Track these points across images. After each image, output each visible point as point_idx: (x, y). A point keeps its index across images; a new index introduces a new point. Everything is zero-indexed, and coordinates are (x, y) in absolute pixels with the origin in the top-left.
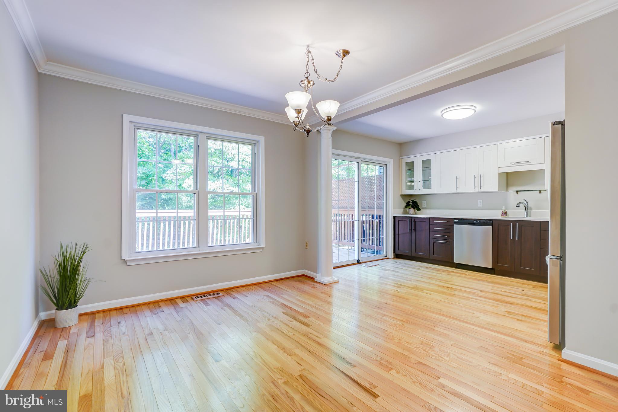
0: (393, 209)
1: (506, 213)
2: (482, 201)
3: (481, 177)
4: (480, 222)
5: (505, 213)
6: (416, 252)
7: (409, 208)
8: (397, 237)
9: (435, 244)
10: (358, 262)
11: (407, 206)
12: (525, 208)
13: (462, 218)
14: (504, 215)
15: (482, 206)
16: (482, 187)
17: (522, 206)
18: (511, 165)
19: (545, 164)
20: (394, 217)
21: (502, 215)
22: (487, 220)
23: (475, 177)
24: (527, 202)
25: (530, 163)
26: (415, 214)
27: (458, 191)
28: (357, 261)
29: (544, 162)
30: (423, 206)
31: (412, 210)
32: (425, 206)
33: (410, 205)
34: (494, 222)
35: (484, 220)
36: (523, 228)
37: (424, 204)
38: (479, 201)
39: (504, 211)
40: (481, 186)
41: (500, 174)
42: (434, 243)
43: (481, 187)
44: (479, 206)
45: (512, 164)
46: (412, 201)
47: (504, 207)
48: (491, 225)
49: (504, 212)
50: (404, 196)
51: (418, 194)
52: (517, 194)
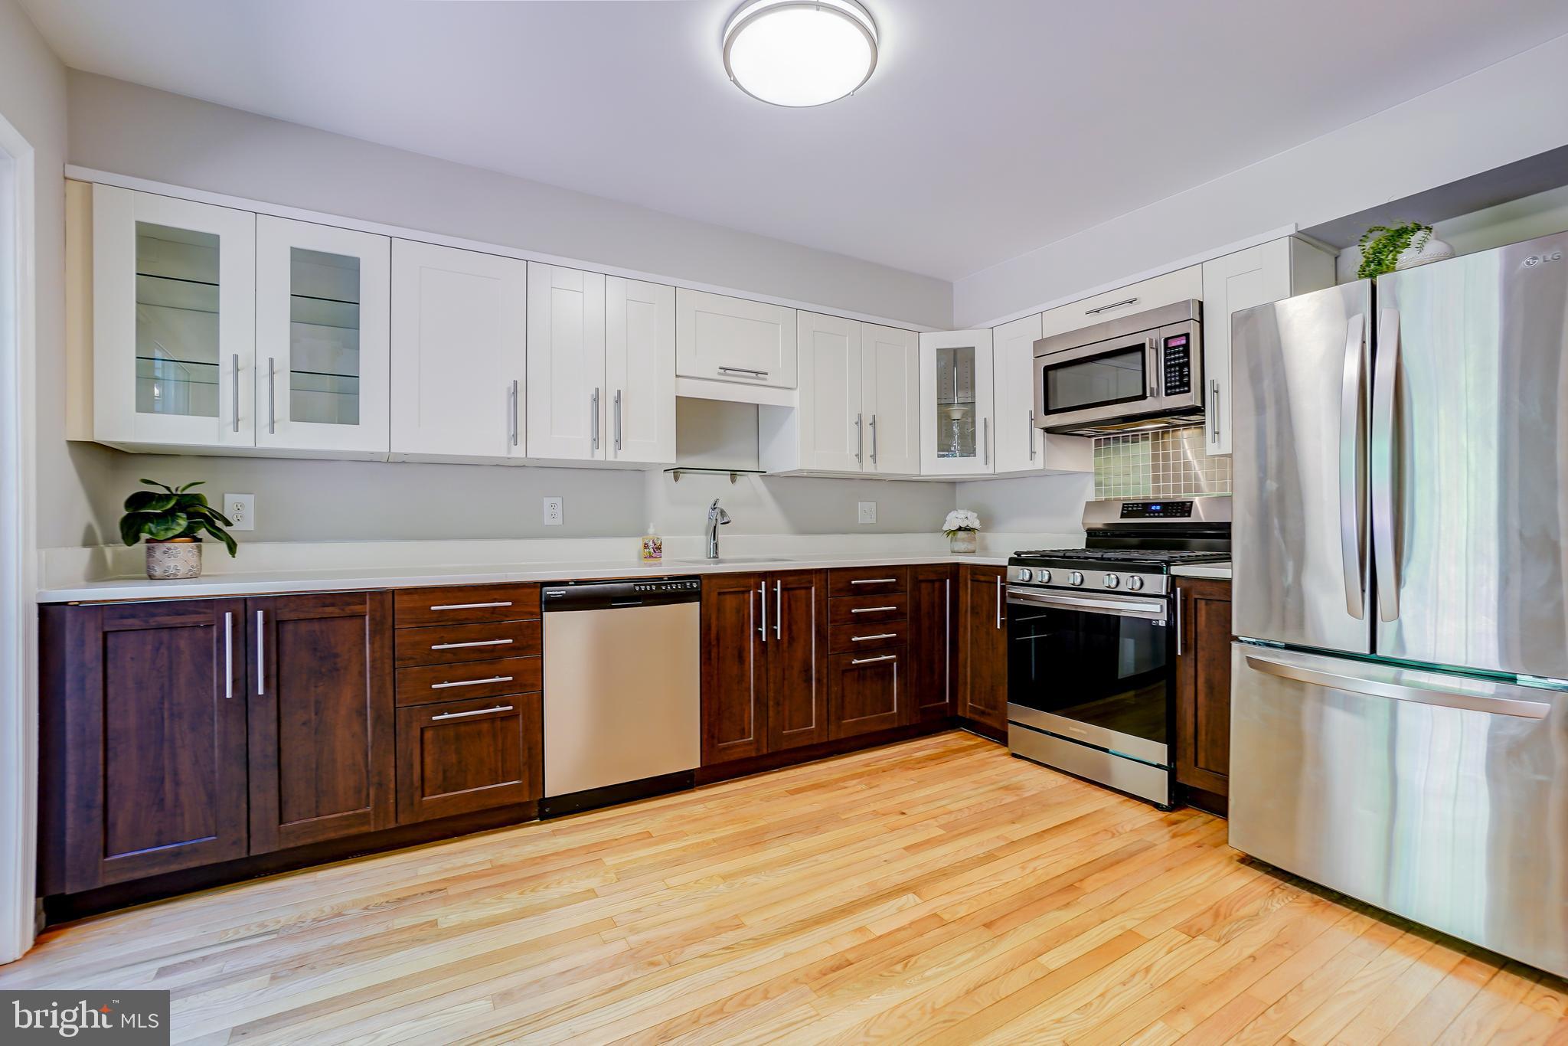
0: (38, 546)
1: (660, 548)
2: (558, 501)
3: (615, 401)
4: (659, 587)
9: (429, 734)
12: (715, 527)
13: (568, 581)
15: (558, 521)
16: (618, 445)
18: (716, 373)
20: (42, 607)
23: (594, 399)
24: (716, 508)
27: (518, 452)
29: (795, 386)
32: (248, 525)
34: (704, 582)
38: (547, 502)
42: (423, 730)
43: (616, 441)
44: (548, 521)
47: (652, 525)
51: (251, 444)
52: (676, 479)
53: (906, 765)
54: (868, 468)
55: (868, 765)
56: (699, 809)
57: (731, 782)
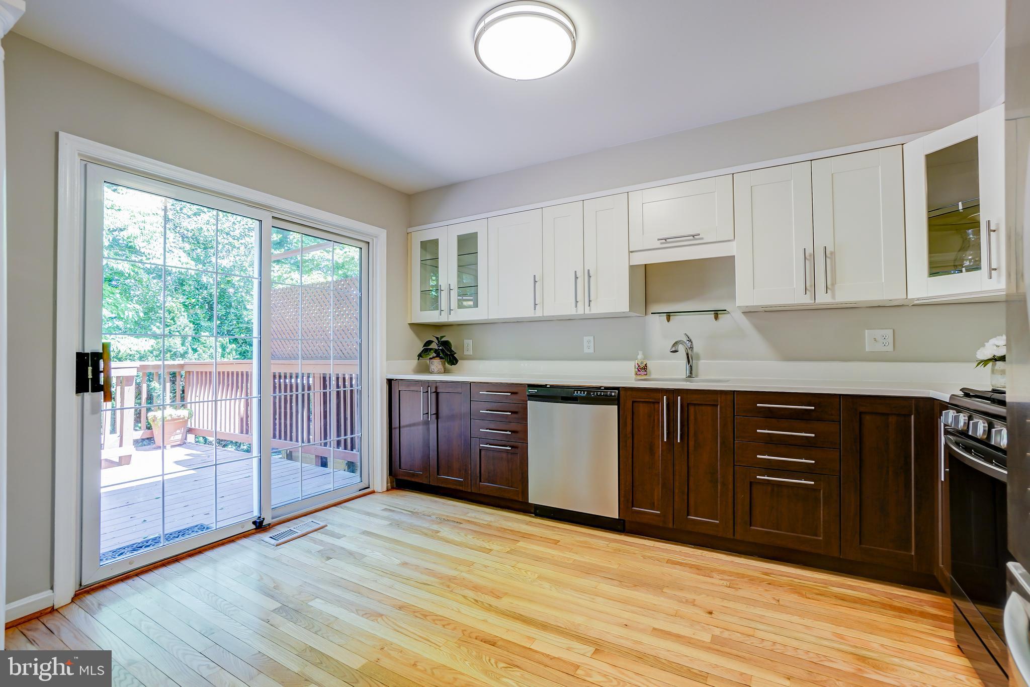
0: (387, 359)
1: (645, 368)
2: (591, 338)
3: (589, 277)
4: (589, 393)
5: (643, 369)
6: (441, 471)
7: (431, 359)
8: (396, 433)
9: (483, 453)
10: (260, 526)
11: (425, 351)
12: (687, 354)
13: (547, 385)
14: (642, 372)
15: (592, 350)
16: (592, 304)
17: (681, 348)
18: (658, 244)
19: (734, 243)
20: (390, 382)
21: (636, 374)
22: (607, 388)
23: (576, 278)
24: (690, 341)
25: (702, 239)
26: (446, 371)
27: (539, 313)
28: (254, 523)
29: (733, 238)
30: (466, 353)
31: (437, 364)
32: (470, 353)
33: (431, 349)
34: (621, 393)
35: (599, 388)
36: (692, 409)
37: (465, 345)
38: (586, 339)
39: (642, 363)
40: (591, 299)
41: (632, 268)
42: (480, 450)
43: (590, 301)
44: (586, 351)
45: (661, 243)
46: (437, 338)
47: (640, 353)
48: (616, 402)
49: (642, 366)
50: (418, 328)
51: (447, 320)
52: (668, 320)
53: (796, 590)
54: (823, 298)
55: (766, 574)
56: (602, 543)
57: (648, 539)
